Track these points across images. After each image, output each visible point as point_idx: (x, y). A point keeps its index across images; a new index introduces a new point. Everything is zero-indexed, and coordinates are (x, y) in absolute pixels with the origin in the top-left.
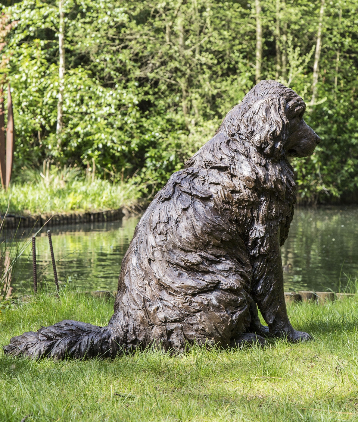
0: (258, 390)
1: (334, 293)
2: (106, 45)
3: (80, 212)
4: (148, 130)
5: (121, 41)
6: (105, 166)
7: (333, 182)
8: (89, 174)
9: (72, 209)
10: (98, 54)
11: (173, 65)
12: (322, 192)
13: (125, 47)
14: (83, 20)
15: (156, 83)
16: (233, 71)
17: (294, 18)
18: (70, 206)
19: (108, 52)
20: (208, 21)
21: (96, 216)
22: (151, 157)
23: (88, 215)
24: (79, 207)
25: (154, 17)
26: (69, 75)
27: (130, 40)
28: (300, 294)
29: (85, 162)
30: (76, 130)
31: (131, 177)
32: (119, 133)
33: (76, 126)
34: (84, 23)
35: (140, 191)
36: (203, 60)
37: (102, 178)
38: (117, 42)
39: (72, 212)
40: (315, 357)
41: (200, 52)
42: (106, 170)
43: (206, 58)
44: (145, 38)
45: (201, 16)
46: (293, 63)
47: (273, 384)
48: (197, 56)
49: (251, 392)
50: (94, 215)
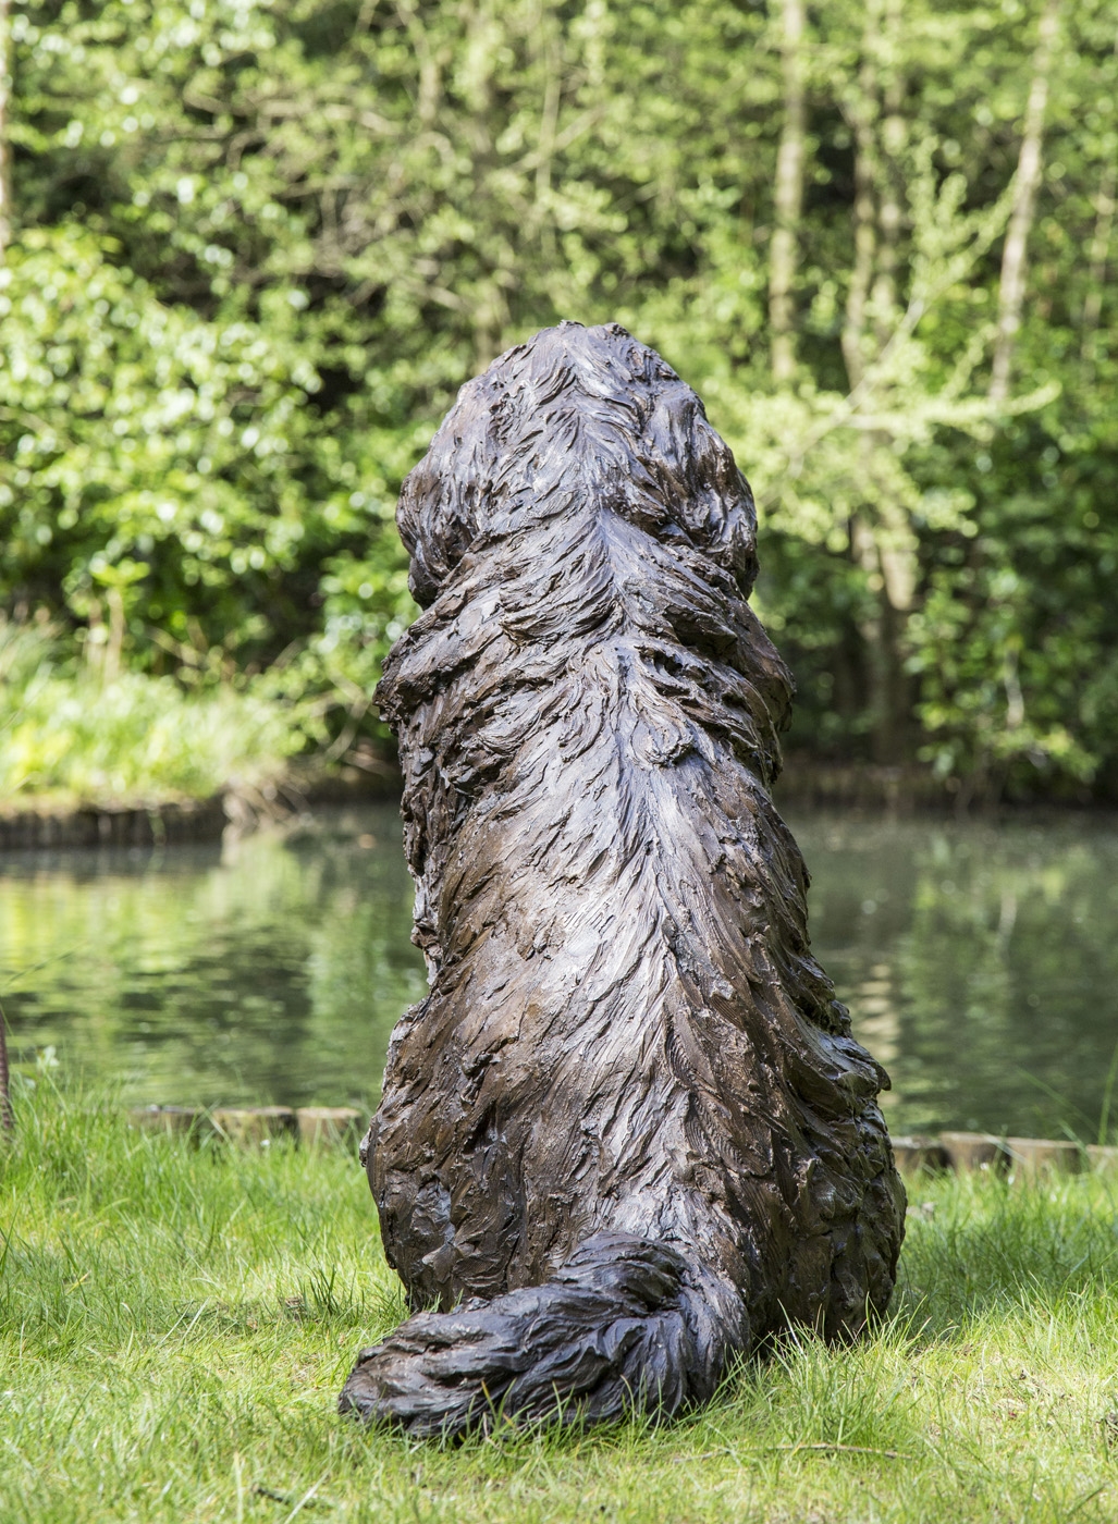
0: (805, 1495)
1: (1078, 1144)
2: (176, 136)
3: (58, 803)
4: (337, 487)
5: (242, 121)
6: (161, 622)
7: (1067, 718)
8: (93, 653)
9: (28, 789)
10: (143, 169)
11: (446, 227)
12: (1022, 758)
13: (254, 149)
14: (83, 30)
15: (376, 301)
16: (684, 259)
17: (937, 58)
18: (18, 778)
19: (186, 167)
20: (595, 54)
21: (121, 822)
22: (344, 594)
23: (89, 815)
24: (56, 782)
25: (375, 29)
26: (26, 252)
27: (277, 121)
28: (947, 1146)
29: (82, 605)
30: (51, 476)
31: (263, 669)
32: (219, 492)
33: (49, 459)
34: (91, 43)
35: (297, 727)
36: (569, 214)
37: (149, 671)
38: (223, 125)
39: (24, 803)
40: (1023, 1377)
41: (557, 181)
42: (164, 641)
43: (581, 207)
44: (337, 115)
45: (565, 34)
46: (930, 239)
47: (865, 1475)
48: (546, 196)
49: (780, 1503)
50: (113, 816)
